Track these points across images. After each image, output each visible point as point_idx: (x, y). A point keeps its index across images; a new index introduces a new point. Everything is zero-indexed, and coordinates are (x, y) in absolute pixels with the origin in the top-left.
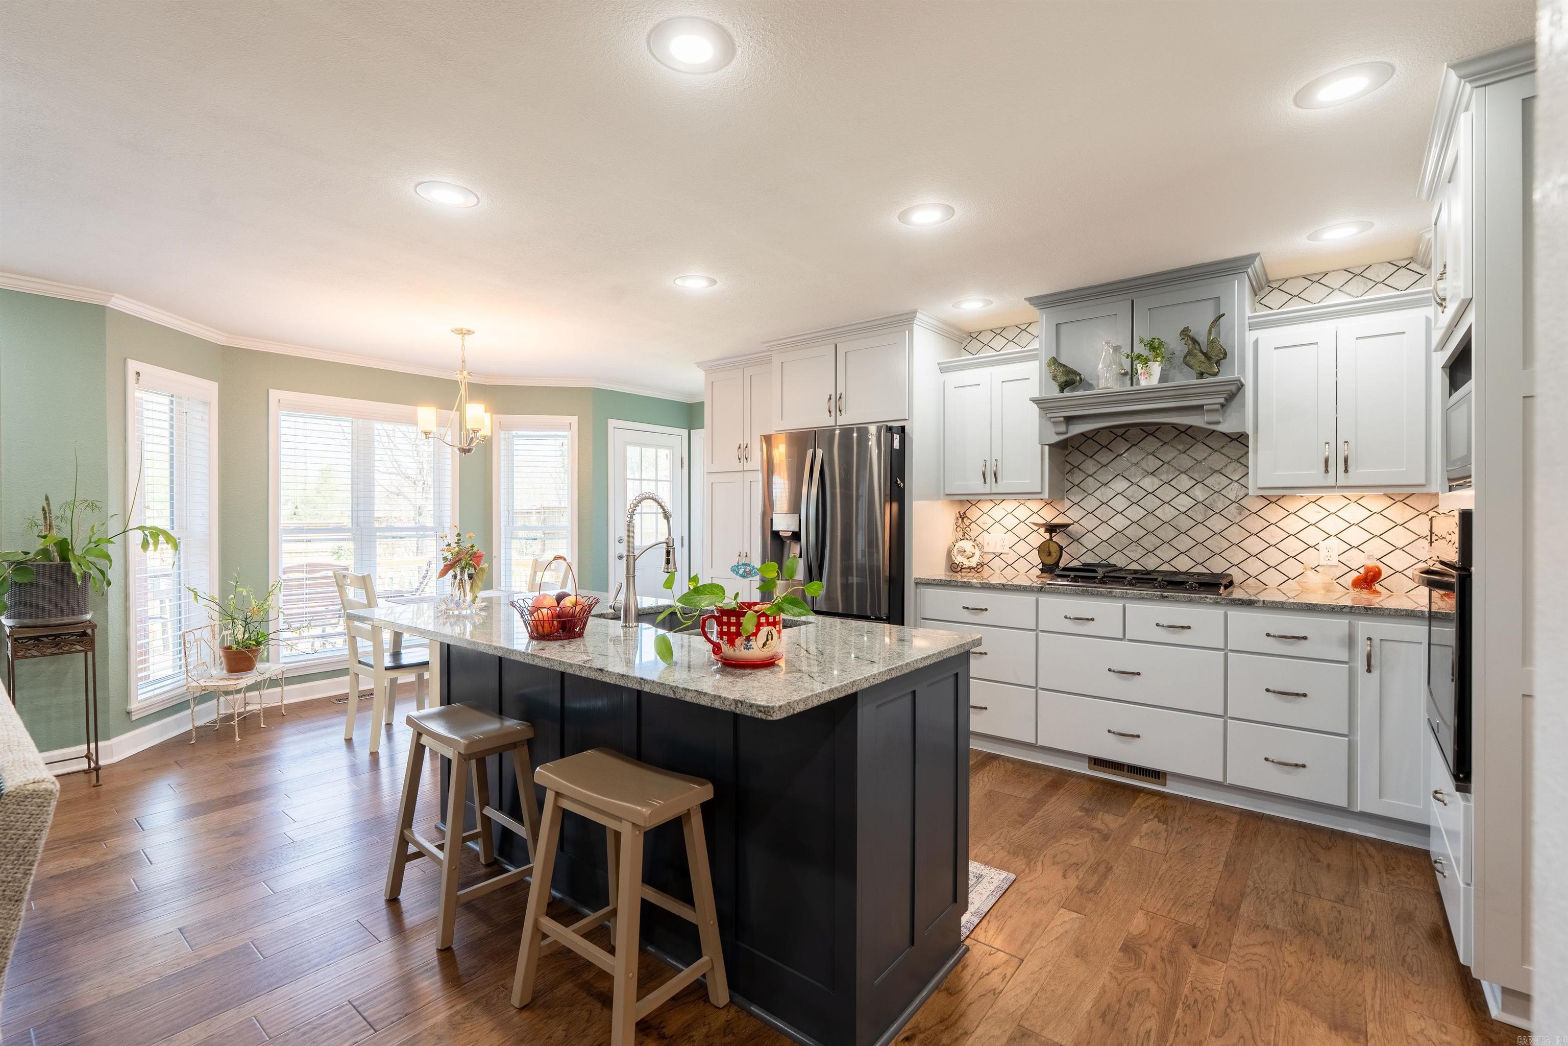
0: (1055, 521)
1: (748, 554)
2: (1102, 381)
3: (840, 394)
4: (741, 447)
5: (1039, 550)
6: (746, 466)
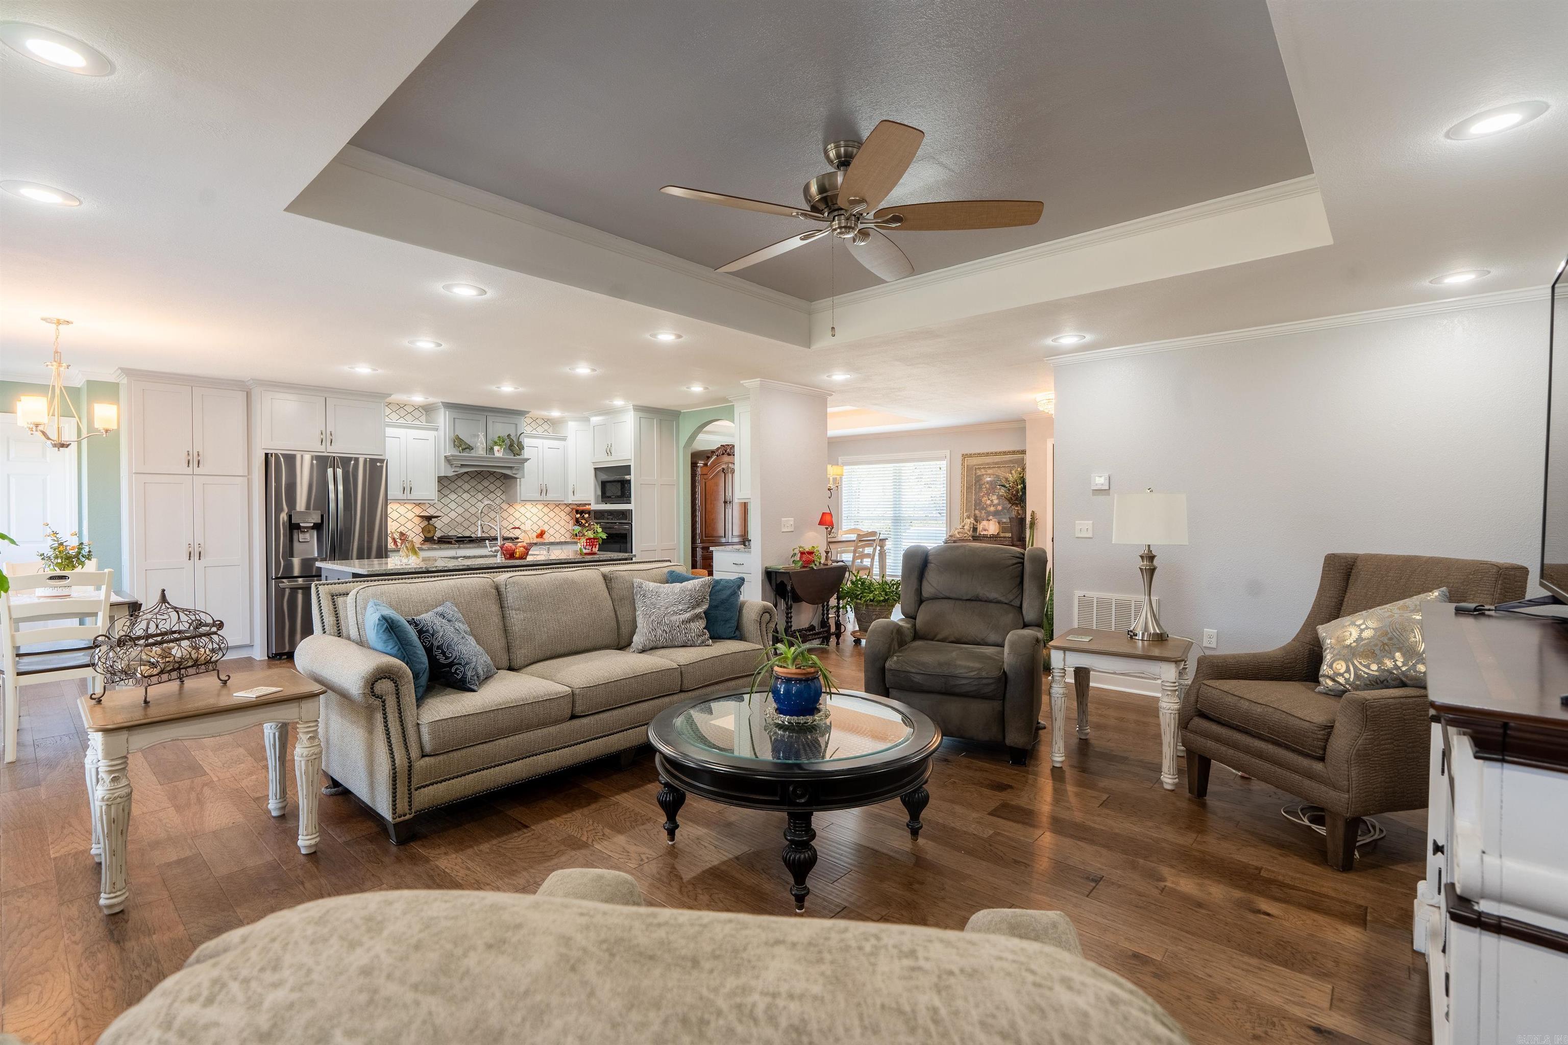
0: (434, 515)
1: (202, 545)
2: (480, 450)
3: (331, 432)
4: (191, 453)
5: (423, 530)
6: (197, 471)
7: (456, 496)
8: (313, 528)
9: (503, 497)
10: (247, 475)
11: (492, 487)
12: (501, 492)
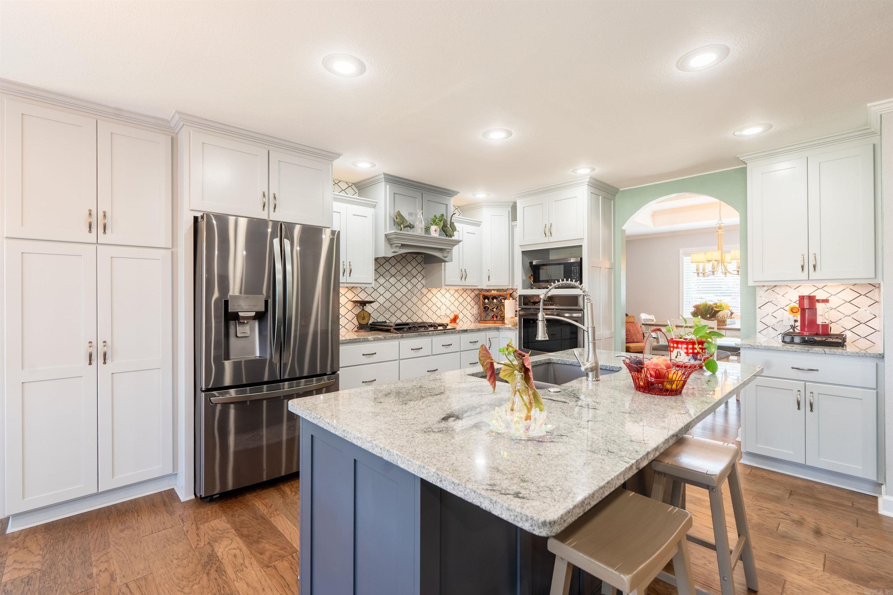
0: (366, 300)
1: (109, 343)
2: (419, 231)
3: (274, 195)
4: (94, 213)
5: (358, 316)
6: (102, 238)
7: (384, 280)
8: (254, 318)
9: (423, 282)
10: (170, 246)
11: (414, 272)
12: (421, 277)
